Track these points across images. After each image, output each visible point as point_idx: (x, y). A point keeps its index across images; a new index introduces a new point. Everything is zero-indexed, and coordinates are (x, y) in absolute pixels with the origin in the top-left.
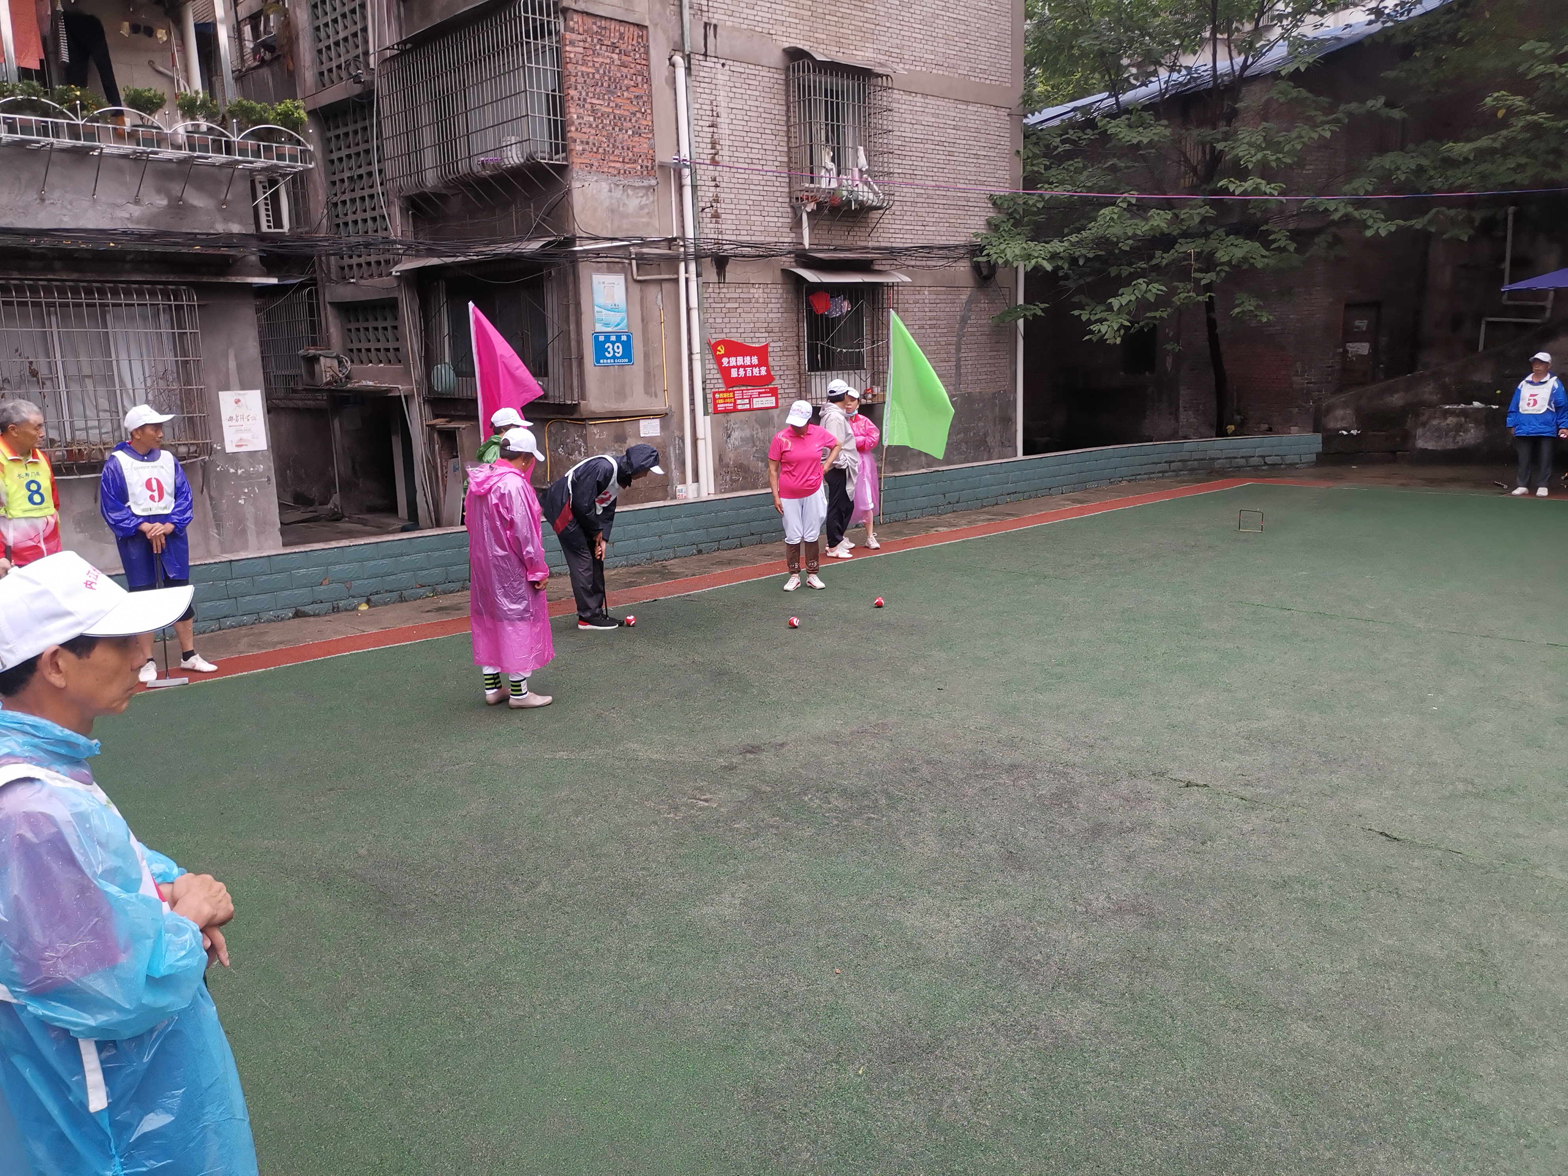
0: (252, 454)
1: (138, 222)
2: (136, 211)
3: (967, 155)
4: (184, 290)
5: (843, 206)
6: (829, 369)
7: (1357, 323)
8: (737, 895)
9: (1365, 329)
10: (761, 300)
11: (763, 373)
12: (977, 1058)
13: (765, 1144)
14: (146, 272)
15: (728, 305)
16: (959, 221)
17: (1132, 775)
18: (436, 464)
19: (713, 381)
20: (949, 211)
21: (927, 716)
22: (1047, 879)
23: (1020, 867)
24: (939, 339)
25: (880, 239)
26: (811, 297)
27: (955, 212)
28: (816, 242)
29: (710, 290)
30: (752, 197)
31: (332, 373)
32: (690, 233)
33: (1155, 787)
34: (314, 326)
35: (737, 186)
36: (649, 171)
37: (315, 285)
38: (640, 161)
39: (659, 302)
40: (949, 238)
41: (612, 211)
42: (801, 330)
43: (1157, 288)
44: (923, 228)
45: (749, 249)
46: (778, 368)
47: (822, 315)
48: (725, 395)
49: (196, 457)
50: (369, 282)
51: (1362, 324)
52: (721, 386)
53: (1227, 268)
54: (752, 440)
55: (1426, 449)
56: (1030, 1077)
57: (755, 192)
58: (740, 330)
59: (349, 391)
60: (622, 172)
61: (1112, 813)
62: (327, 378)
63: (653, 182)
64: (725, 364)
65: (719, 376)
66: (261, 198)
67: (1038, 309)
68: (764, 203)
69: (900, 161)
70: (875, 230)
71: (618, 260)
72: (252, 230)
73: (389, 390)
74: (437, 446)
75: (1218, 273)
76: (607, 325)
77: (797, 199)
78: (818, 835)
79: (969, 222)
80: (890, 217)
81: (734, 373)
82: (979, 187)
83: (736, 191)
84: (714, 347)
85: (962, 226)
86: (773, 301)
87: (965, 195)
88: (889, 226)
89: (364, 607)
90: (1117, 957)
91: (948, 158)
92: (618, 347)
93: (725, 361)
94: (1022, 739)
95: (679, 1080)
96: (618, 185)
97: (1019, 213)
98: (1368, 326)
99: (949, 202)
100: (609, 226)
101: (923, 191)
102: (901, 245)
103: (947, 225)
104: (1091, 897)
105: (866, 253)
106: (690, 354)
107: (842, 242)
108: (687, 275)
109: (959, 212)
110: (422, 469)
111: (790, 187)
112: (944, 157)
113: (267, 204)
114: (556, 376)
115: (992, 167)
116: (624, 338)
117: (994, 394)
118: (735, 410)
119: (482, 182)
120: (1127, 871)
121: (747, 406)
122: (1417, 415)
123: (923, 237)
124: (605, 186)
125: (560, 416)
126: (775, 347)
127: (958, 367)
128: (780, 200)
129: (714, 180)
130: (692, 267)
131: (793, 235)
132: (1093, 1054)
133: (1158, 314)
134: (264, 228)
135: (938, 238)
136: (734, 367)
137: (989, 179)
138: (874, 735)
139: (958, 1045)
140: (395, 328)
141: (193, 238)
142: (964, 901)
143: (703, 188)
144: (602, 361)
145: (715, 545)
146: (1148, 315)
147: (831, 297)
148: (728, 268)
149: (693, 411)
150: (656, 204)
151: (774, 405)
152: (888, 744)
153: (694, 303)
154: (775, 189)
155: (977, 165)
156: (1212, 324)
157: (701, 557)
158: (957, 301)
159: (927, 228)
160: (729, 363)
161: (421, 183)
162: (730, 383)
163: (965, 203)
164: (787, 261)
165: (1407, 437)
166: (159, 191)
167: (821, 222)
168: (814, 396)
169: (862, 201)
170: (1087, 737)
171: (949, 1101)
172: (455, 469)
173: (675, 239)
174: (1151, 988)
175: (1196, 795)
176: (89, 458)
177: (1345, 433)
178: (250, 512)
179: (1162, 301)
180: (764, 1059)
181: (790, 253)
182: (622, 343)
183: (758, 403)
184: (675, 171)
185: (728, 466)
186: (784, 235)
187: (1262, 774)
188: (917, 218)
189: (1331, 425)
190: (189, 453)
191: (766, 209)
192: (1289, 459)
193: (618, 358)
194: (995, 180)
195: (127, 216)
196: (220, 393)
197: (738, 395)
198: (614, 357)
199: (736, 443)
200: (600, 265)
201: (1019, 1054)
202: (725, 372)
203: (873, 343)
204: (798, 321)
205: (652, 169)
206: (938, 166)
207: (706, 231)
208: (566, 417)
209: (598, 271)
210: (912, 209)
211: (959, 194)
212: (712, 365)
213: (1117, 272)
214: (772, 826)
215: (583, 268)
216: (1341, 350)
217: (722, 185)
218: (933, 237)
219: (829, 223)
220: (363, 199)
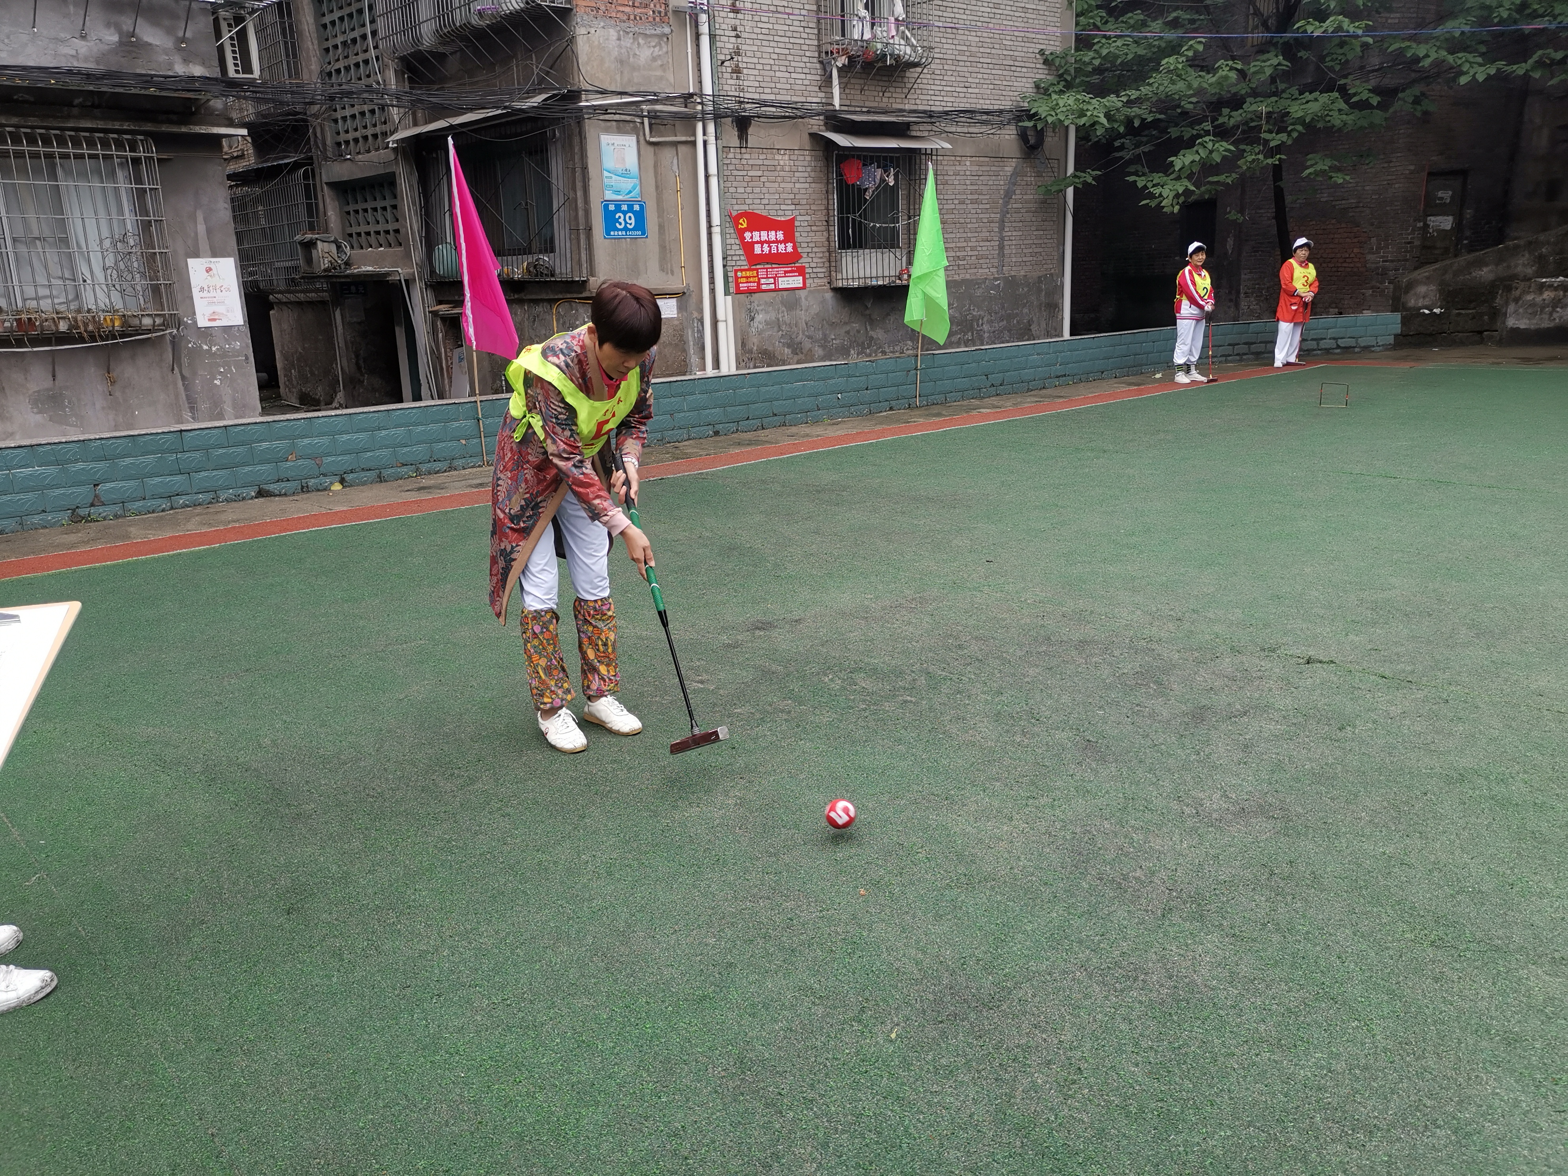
0: (227, 329)
1: (86, 59)
2: (82, 47)
3: (1014, 9)
4: (141, 140)
5: (877, 62)
6: (861, 247)
7: (1440, 194)
8: (731, 794)
9: (1448, 201)
10: (787, 169)
11: (790, 249)
12: (1062, 1017)
13: (749, 1149)
14: (95, 118)
15: (751, 173)
16: (1005, 83)
17: (1235, 651)
18: (440, 354)
19: (735, 258)
20: (994, 72)
21: (975, 589)
22: (1140, 772)
23: (1103, 760)
24: (981, 216)
25: (918, 102)
26: (842, 165)
27: (1000, 72)
28: (848, 103)
29: (731, 155)
30: (777, 50)
31: (330, 259)
32: (708, 89)
33: (1265, 664)
34: (312, 210)
35: (760, 37)
36: (662, 17)
37: (311, 164)
38: (652, 5)
39: (675, 168)
40: (993, 102)
41: (622, 62)
42: (831, 202)
43: (1224, 147)
44: (965, 90)
45: (774, 109)
46: (806, 245)
47: (853, 185)
48: (748, 274)
49: (163, 330)
50: (367, 156)
51: (1446, 195)
52: (745, 263)
53: (1299, 128)
54: (778, 324)
55: (1519, 328)
56: (1144, 1044)
57: (780, 45)
58: (764, 202)
59: (347, 276)
60: (632, 17)
61: (1216, 694)
62: (325, 264)
63: (667, 30)
64: (748, 239)
65: (741, 252)
66: (226, 36)
67: (1089, 177)
68: (790, 58)
69: (940, 13)
70: (913, 91)
71: (628, 118)
72: (216, 73)
73: (388, 274)
74: (440, 335)
75: (1289, 135)
76: (618, 192)
77: (827, 53)
78: (841, 721)
79: (1015, 84)
80: (929, 76)
81: (757, 249)
82: (1027, 45)
83: (758, 43)
84: (735, 220)
85: (1008, 88)
86: (800, 169)
87: (1011, 53)
88: (928, 87)
89: (337, 487)
90: (1248, 874)
91: (993, 10)
92: (630, 218)
93: (747, 235)
94: (1092, 612)
95: (630, 1046)
96: (628, 33)
97: (1070, 74)
98: (1452, 197)
99: (994, 61)
100: (618, 79)
101: (965, 48)
102: (941, 109)
103: (991, 87)
104: (1201, 795)
105: (903, 116)
106: (710, 226)
107: (876, 104)
108: (706, 138)
109: (1005, 73)
110: (425, 361)
111: (819, 40)
112: (989, 10)
113: (233, 45)
114: (563, 252)
115: (1042, 22)
116: (637, 208)
117: (1040, 277)
118: (759, 290)
119: (479, 34)
120: (1245, 763)
121: (772, 287)
122: (1509, 289)
123: (965, 100)
124: (613, 33)
125: (569, 296)
126: (801, 222)
127: (1001, 247)
128: (808, 54)
129: (735, 29)
130: (711, 128)
131: (822, 95)
132: (1232, 1012)
133: (1221, 178)
134: (232, 73)
135: (981, 101)
136: (757, 242)
137: (1038, 36)
138: (912, 610)
139: (1034, 996)
140: (394, 207)
141: (147, 80)
142: (1031, 801)
143: (723, 38)
144: (612, 233)
145: (733, 427)
146: (1210, 179)
147: (864, 165)
148: (751, 131)
149: (713, 291)
150: (670, 54)
151: (801, 285)
152: (927, 619)
153: (713, 169)
154: (802, 41)
155: (1025, 20)
156: (1279, 196)
157: (717, 438)
158: (1001, 173)
159: (970, 90)
160: (752, 238)
161: (417, 40)
162: (754, 260)
163: (1012, 63)
164: (816, 125)
165: (1496, 314)
166: (108, 25)
167: (852, 81)
168: (845, 277)
169: (899, 56)
170: (1172, 610)
171: (1026, 1082)
172: (461, 360)
173: (691, 95)
174: (1304, 916)
175: (1321, 672)
176: (42, 330)
177: (1427, 312)
178: (227, 394)
179: (1229, 163)
180: (753, 1015)
181: (818, 115)
182: (635, 213)
183: (784, 283)
184: (690, 15)
185: (751, 352)
186: (812, 94)
187: (1400, 649)
188: (958, 79)
189: (1412, 303)
190: (154, 325)
191: (793, 64)
192: (1363, 342)
193: (630, 230)
194: (1044, 37)
195: (73, 53)
196: (188, 260)
197: (762, 273)
198: (626, 229)
199: (761, 326)
200: (609, 124)
201: (1123, 1011)
202: (748, 248)
203: (909, 218)
204: (827, 192)
205: (666, 14)
206: (982, 19)
207: (726, 87)
208: (575, 296)
209: (607, 131)
210: (954, 68)
211: (1005, 52)
212: (734, 240)
213: (1178, 134)
214: (782, 711)
215: (591, 127)
216: (1422, 224)
217: (744, 35)
218: (976, 101)
219: (862, 81)
220: (357, 65)
